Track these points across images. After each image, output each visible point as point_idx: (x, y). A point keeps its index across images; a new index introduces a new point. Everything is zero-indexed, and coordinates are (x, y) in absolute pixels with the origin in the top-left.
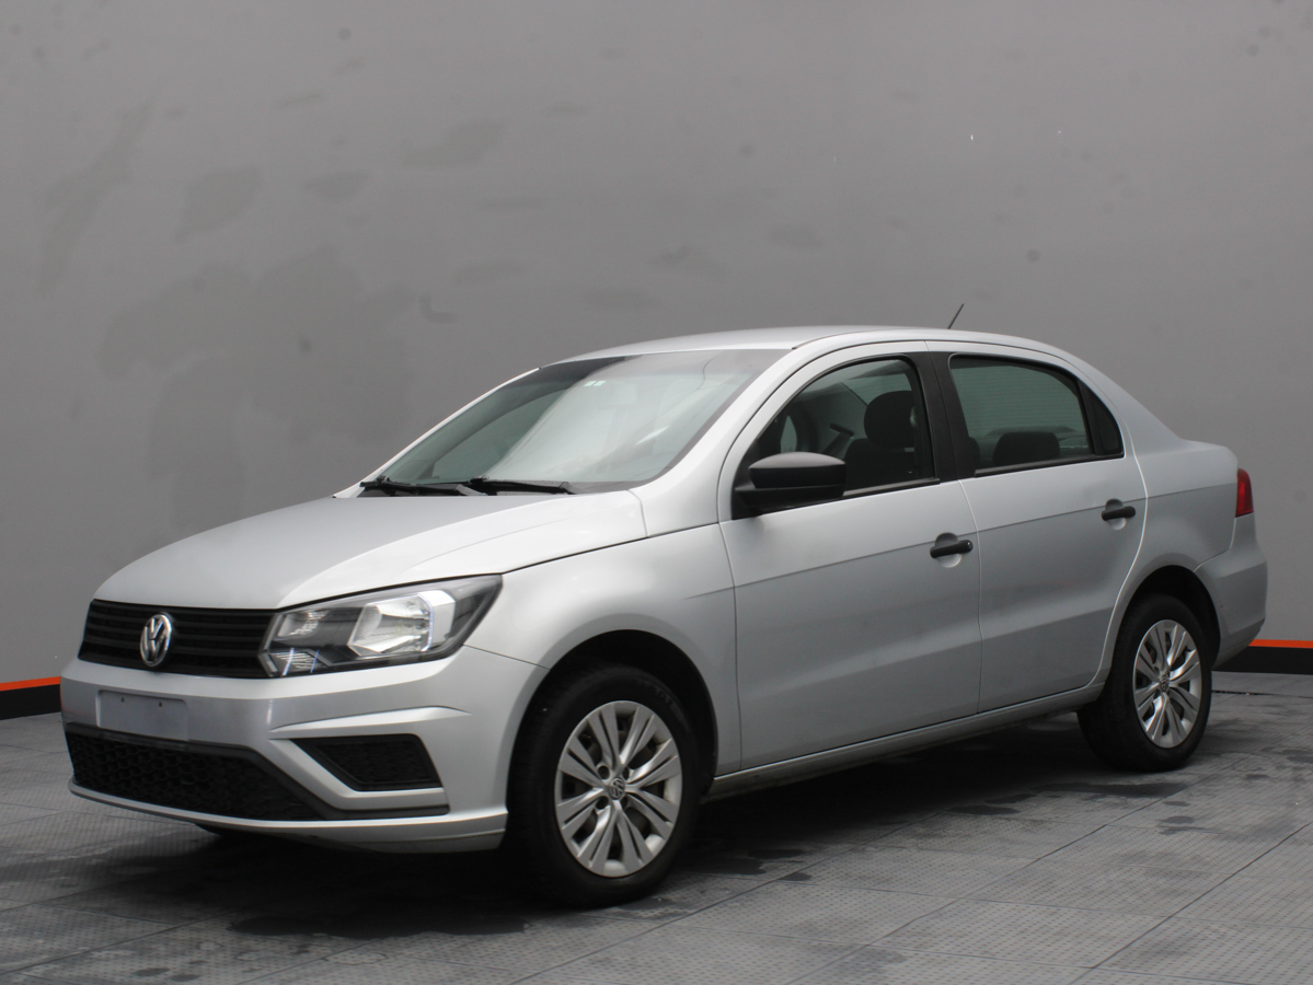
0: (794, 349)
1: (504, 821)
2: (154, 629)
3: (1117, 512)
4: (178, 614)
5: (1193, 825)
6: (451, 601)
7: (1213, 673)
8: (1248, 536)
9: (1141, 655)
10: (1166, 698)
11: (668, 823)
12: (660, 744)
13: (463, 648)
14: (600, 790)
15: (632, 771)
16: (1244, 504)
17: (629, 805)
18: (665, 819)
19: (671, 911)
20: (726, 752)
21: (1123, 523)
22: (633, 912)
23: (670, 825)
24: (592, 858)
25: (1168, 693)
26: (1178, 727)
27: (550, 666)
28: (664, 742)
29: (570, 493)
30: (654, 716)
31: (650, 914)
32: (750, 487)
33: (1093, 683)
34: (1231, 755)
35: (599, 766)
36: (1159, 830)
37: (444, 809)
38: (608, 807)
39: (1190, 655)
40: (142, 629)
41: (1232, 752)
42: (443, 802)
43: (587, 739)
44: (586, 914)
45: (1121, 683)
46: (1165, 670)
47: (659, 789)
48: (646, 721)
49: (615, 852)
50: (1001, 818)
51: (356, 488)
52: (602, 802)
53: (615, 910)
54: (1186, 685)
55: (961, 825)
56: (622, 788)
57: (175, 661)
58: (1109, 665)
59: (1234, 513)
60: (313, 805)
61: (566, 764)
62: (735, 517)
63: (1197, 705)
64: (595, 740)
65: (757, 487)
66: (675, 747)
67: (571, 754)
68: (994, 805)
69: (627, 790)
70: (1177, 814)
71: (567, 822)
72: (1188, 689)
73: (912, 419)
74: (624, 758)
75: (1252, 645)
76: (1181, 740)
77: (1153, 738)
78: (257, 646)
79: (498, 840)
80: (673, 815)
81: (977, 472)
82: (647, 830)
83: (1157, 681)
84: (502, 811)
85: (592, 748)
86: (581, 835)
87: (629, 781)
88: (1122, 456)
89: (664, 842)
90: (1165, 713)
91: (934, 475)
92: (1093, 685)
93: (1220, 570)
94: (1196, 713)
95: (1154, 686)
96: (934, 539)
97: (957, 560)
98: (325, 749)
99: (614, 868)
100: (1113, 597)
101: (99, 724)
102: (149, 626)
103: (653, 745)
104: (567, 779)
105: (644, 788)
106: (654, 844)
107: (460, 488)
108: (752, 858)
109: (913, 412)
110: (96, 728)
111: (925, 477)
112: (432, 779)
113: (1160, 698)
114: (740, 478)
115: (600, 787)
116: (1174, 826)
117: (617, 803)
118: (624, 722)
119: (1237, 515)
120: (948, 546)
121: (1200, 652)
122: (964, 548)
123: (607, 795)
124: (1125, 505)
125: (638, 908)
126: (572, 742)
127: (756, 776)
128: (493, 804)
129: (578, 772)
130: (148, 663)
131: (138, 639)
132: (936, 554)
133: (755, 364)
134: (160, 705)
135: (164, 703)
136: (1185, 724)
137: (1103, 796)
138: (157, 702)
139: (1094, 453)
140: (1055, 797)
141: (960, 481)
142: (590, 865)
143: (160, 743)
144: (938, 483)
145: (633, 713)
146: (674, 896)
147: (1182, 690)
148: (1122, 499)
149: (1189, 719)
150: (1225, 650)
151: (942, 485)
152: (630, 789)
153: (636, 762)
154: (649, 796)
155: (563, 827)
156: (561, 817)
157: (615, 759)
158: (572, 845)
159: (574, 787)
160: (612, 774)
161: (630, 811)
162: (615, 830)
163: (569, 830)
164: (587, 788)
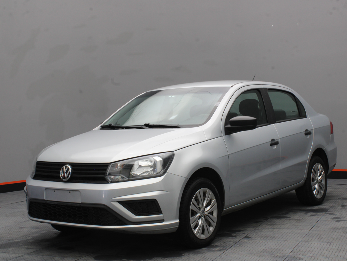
0: (232, 86)
1: (179, 223)
2: (65, 170)
3: (308, 133)
4: (73, 165)
5: (342, 219)
6: (162, 159)
7: (328, 179)
8: (332, 139)
9: (313, 173)
10: (318, 185)
11: (214, 223)
12: (212, 200)
13: (166, 173)
14: (200, 214)
15: (206, 208)
16: (332, 132)
17: (205, 218)
18: (214, 222)
19: (221, 248)
20: (226, 203)
21: (309, 136)
22: (211, 249)
23: (215, 224)
24: (198, 234)
25: (318, 183)
26: (321, 192)
27: (189, 178)
28: (213, 199)
29: (180, 128)
30: (211, 192)
31: (216, 250)
32: (229, 126)
33: (303, 181)
34: (331, 200)
35: (198, 207)
36: (335, 221)
37: (163, 221)
38: (201, 219)
39: (323, 173)
40: (60, 169)
41: (331, 199)
42: (163, 219)
43: (197, 199)
44: (197, 250)
45: (309, 180)
46: (318, 177)
47: (211, 213)
48: (210, 194)
49: (203, 232)
50: (288, 219)
51: (99, 127)
52: (199, 218)
53: (204, 249)
54: (321, 181)
55: (277, 221)
56: (204, 213)
57: (73, 179)
58: (306, 176)
59: (330, 133)
60: (123, 221)
61: (192, 207)
62: (226, 135)
63: (324, 187)
64: (198, 200)
65: (231, 125)
66: (216, 201)
67: (193, 203)
68: (282, 216)
69: (205, 214)
70: (334, 217)
71: (192, 224)
72: (322, 182)
73: (259, 107)
74: (205, 204)
75: (333, 171)
76: (321, 196)
77: (316, 196)
78: (105, 174)
79: (177, 229)
80: (215, 221)
81: (277, 122)
82: (210, 225)
83: (316, 180)
84: (178, 221)
85: (197, 202)
86: (195, 228)
87: (205, 211)
88: (306, 117)
89: (214, 229)
90: (318, 189)
91: (267, 122)
92: (302, 182)
93: (328, 149)
94: (324, 189)
95: (316, 181)
96: (270, 141)
97: (275, 147)
98: (128, 204)
99: (203, 237)
100: (307, 157)
101: (45, 199)
102: (63, 169)
104: (192, 210)
105: (209, 213)
106: (211, 229)
107: (143, 127)
108: (229, 233)
109: (258, 105)
110: (44, 200)
111: (264, 123)
112: (159, 212)
113: (316, 185)
114: (226, 124)
115: (199, 213)
116: (338, 220)
117: (203, 218)
119: (331, 134)
120: (274, 143)
121: (325, 172)
122: (277, 143)
123: (201, 216)
124: (309, 131)
125: (211, 248)
126: (193, 200)
127: (232, 209)
128: (175, 219)
129: (195, 209)
130: (64, 180)
131: (59, 173)
132: (271, 145)
133: (224, 91)
134: (70, 192)
135: (71, 191)
136: (322, 192)
137: (309, 213)
138: (69, 191)
139: (300, 116)
140: (296, 213)
141: (273, 124)
142: (198, 236)
143: (70, 204)
144: (269, 125)
145: (206, 191)
146: (217, 244)
147: (321, 182)
148: (309, 129)
149: (323, 190)
150: (329, 171)
151: (270, 125)
152: (206, 213)
153: (207, 206)
154: (210, 215)
155: (192, 225)
156: (191, 222)
157: (202, 205)
158: (193, 230)
159: (194, 213)
160: (202, 209)
161: (206, 220)
162: (203, 225)
163: (193, 225)
164: (196, 213)
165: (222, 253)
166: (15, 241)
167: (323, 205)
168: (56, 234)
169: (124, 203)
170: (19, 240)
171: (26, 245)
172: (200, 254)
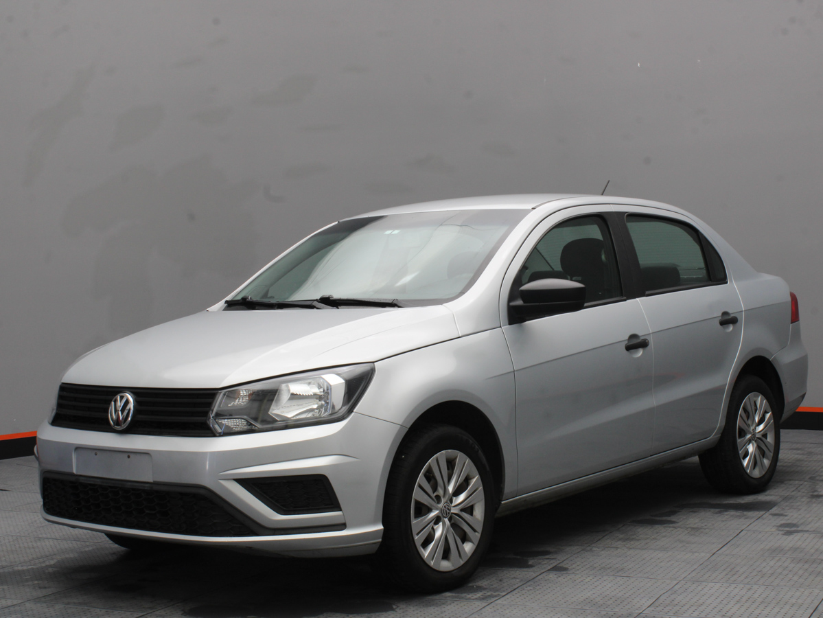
0: (533, 209)
1: (382, 531)
2: (120, 404)
3: (728, 320)
4: (138, 392)
5: (799, 529)
6: (342, 381)
7: (781, 430)
8: (796, 335)
9: (741, 416)
10: (755, 445)
11: (477, 533)
12: (471, 479)
13: (353, 413)
14: (438, 512)
15: (454, 498)
16: (795, 317)
17: (453, 521)
18: (475, 531)
19: (489, 594)
20: (510, 485)
21: (731, 328)
22: (463, 595)
23: (478, 535)
24: (433, 559)
25: (756, 441)
26: (762, 463)
27: (409, 426)
28: (474, 478)
29: (399, 307)
30: (468, 460)
31: (475, 597)
32: (519, 302)
33: (715, 435)
35: (435, 494)
36: (781, 533)
37: (342, 526)
38: (441, 523)
39: (768, 416)
40: (109, 403)
41: (790, 480)
42: (343, 522)
43: (430, 476)
44: (430, 597)
45: (731, 435)
46: (754, 426)
47: (470, 510)
48: (464, 464)
49: (446, 555)
50: (670, 527)
51: (222, 304)
52: (437, 520)
53: (448, 594)
54: (765, 436)
55: (643, 531)
56: (449, 510)
57: (138, 426)
58: (724, 424)
59: (790, 322)
60: (249, 525)
61: (417, 495)
62: (510, 324)
63: (772, 449)
64: (434, 477)
65: (524, 302)
66: (480, 482)
67: (420, 486)
68: (658, 518)
69: (452, 511)
70: (783, 522)
71: (418, 534)
72: (766, 438)
73: (603, 257)
74: (451, 488)
75: (797, 411)
76: (764, 473)
77: (748, 471)
78: (206, 414)
79: (377, 547)
80: (479, 528)
81: (647, 293)
82: (465, 538)
83: (750, 433)
84: (380, 527)
85: (432, 482)
86: (426, 544)
87: (453, 505)
88: (727, 283)
89: (475, 547)
90: (755, 455)
91: (622, 295)
92: (714, 436)
93: (784, 359)
94: (772, 454)
95: (749, 436)
96: (627, 338)
97: (640, 353)
98: (261, 486)
99: (445, 566)
100: (726, 377)
101: (75, 471)
102: (116, 401)
103: (467, 480)
104: (418, 503)
105: (462, 510)
106: (468, 548)
107: (315, 304)
109: (603, 252)
110: (73, 475)
111: (615, 297)
112: (334, 504)
113: (751, 444)
114: (513, 294)
115: (437, 509)
116: (790, 529)
117: (446, 520)
118: (451, 464)
119: (792, 323)
120: (635, 343)
121: (773, 414)
122: (644, 344)
123: (441, 515)
124: (732, 315)
125: (465, 593)
126: (421, 479)
127: (525, 500)
128: (374, 522)
129: (424, 499)
130: (117, 428)
131: (106, 410)
132: (629, 348)
133: (513, 218)
134: (129, 457)
135: (131, 455)
136: (766, 462)
137: (726, 511)
138: (126, 455)
139: (710, 280)
140: (694, 512)
141: (637, 299)
142: (432, 564)
143: (130, 484)
144: (625, 300)
145: (456, 458)
146: (483, 583)
147: (764, 439)
148: (730, 311)
149: (767, 458)
150: (787, 413)
151: (628, 301)
152: (454, 511)
153: (457, 493)
154: (465, 515)
155: (416, 538)
156: (415, 531)
157: (445, 490)
158: (421, 549)
159: (422, 510)
160: (443, 500)
161: (454, 526)
162: (446, 538)
163: (419, 539)
164: (429, 510)
165: (484, 604)
166: (16, 568)
167: (767, 492)
168: (114, 554)
169: (251, 484)
170: (25, 568)
171: (37, 580)
172: (432, 608)
